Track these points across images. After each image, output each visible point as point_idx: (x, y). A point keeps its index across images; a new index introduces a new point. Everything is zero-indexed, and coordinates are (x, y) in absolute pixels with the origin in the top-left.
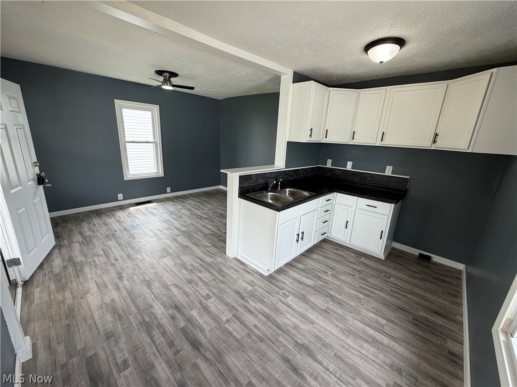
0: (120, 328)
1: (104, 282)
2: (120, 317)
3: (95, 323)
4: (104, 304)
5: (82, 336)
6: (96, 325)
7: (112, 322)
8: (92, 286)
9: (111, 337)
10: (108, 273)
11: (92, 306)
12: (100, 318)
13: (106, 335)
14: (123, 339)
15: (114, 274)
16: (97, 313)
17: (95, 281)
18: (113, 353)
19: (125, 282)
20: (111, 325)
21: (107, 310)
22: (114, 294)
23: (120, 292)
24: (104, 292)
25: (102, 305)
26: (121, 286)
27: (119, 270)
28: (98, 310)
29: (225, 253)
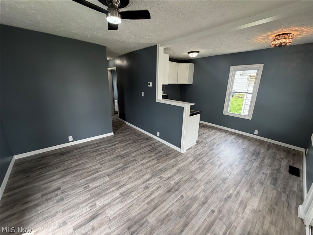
0: (255, 181)
1: (239, 206)
2: (251, 184)
3: (263, 192)
4: (252, 194)
5: (272, 194)
6: (263, 191)
7: (256, 185)
8: (248, 211)
9: (261, 182)
10: (230, 208)
11: (259, 200)
12: (259, 191)
13: (263, 184)
14: (258, 178)
15: (228, 204)
16: (259, 195)
17: (243, 213)
18: (265, 178)
19: (231, 192)
20: (257, 185)
21: (253, 191)
22: (243, 193)
23: (240, 190)
24: (246, 200)
25: (253, 195)
26: (235, 192)
27: (223, 202)
28: (258, 195)
29: (182, 153)
